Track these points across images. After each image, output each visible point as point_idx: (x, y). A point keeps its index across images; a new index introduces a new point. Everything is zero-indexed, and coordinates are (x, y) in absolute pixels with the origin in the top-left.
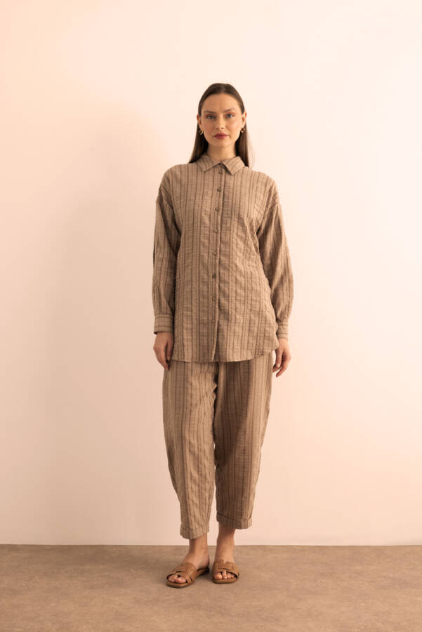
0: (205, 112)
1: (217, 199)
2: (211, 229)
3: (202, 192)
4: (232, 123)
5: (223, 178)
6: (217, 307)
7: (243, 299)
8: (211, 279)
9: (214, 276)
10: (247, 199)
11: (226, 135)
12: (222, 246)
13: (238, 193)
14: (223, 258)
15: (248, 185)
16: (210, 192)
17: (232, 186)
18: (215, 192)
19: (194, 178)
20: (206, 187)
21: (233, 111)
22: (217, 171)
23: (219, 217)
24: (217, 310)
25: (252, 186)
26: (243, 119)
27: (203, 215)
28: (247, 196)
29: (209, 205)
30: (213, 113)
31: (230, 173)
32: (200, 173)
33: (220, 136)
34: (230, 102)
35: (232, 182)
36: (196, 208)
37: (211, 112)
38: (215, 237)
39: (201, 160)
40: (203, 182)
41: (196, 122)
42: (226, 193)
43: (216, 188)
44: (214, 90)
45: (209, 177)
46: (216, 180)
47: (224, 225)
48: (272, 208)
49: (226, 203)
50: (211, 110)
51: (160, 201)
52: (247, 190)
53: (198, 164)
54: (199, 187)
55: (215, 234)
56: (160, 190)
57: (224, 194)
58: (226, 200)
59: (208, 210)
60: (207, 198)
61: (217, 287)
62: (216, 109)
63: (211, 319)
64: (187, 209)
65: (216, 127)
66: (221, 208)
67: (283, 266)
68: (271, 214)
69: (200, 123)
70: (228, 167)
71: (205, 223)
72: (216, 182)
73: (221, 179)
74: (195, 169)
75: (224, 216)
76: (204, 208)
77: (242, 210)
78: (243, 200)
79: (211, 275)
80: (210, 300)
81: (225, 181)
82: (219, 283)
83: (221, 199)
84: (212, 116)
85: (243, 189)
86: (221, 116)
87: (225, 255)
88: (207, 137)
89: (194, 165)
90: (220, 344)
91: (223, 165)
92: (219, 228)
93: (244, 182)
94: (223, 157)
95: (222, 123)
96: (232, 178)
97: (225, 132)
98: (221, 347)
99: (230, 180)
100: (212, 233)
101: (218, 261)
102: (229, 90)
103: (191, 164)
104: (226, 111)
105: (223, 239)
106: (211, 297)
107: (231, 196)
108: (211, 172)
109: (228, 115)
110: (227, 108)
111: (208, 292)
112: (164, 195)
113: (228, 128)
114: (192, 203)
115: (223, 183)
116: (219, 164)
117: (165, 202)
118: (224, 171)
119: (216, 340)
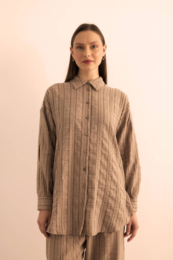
0: (76, 44)
1: (87, 109)
2: (83, 132)
3: (75, 105)
4: (96, 52)
5: (90, 93)
6: (86, 193)
7: (104, 187)
8: (82, 172)
9: (85, 169)
10: (109, 109)
11: (92, 61)
12: (91, 146)
13: (102, 104)
14: (91, 155)
15: (108, 99)
16: (81, 105)
17: (97, 100)
18: (85, 104)
19: (69, 94)
20: (78, 101)
21: (97, 43)
22: (85, 88)
23: (89, 124)
24: (86, 195)
25: (111, 99)
26: (104, 50)
27: (77, 122)
28: (109, 107)
29: (80, 114)
30: (82, 44)
31: (95, 89)
32: (73, 90)
33: (87, 62)
34: (94, 37)
35: (97, 97)
36: (71, 117)
37: (80, 44)
38: (86, 140)
39: (73, 80)
40: (75, 97)
41: (69, 52)
42: (93, 105)
43: (85, 101)
44: (83, 28)
45: (80, 93)
46: (85, 96)
47: (92, 130)
48: (125, 114)
49: (93, 113)
50: (80, 43)
51: (44, 110)
52: (108, 102)
53: (71, 83)
54: (72, 101)
55: (86, 137)
56: (44, 102)
57: (91, 105)
58: (93, 110)
59: (80, 118)
60: (80, 109)
61: (87, 178)
62: (84, 41)
63: (81, 202)
64: (64, 117)
65: (84, 55)
66: (90, 117)
67: (134, 157)
68: (125, 118)
69: (72, 53)
70: (93, 85)
71: (78, 129)
72: (85, 97)
73: (88, 95)
74: (69, 87)
75: (92, 122)
76: (77, 117)
77: (106, 118)
78: (106, 111)
79: (82, 168)
80: (81, 187)
81: (92, 96)
82: (89, 174)
83: (90, 110)
84: (81, 47)
85: (105, 102)
86: (88, 47)
87: (93, 153)
88: (78, 63)
89: (68, 83)
90: (87, 222)
91: (90, 84)
92: (89, 133)
93: (105, 97)
94: (89, 78)
95: (89, 52)
96: (97, 93)
97: (91, 58)
98: (87, 225)
99: (96, 95)
100: (84, 137)
101: (87, 158)
102: (94, 28)
103: (66, 83)
104: (91, 43)
105: (92, 141)
106: (81, 185)
107: (97, 108)
108: (81, 89)
109: (93, 46)
110: (92, 41)
111: (79, 181)
112: (47, 106)
113: (93, 56)
114: (68, 113)
115: (90, 98)
116: (87, 83)
117: (48, 111)
118: (90, 88)
119: (84, 218)
